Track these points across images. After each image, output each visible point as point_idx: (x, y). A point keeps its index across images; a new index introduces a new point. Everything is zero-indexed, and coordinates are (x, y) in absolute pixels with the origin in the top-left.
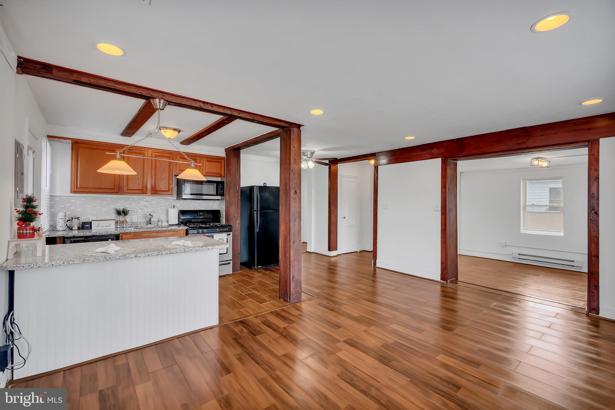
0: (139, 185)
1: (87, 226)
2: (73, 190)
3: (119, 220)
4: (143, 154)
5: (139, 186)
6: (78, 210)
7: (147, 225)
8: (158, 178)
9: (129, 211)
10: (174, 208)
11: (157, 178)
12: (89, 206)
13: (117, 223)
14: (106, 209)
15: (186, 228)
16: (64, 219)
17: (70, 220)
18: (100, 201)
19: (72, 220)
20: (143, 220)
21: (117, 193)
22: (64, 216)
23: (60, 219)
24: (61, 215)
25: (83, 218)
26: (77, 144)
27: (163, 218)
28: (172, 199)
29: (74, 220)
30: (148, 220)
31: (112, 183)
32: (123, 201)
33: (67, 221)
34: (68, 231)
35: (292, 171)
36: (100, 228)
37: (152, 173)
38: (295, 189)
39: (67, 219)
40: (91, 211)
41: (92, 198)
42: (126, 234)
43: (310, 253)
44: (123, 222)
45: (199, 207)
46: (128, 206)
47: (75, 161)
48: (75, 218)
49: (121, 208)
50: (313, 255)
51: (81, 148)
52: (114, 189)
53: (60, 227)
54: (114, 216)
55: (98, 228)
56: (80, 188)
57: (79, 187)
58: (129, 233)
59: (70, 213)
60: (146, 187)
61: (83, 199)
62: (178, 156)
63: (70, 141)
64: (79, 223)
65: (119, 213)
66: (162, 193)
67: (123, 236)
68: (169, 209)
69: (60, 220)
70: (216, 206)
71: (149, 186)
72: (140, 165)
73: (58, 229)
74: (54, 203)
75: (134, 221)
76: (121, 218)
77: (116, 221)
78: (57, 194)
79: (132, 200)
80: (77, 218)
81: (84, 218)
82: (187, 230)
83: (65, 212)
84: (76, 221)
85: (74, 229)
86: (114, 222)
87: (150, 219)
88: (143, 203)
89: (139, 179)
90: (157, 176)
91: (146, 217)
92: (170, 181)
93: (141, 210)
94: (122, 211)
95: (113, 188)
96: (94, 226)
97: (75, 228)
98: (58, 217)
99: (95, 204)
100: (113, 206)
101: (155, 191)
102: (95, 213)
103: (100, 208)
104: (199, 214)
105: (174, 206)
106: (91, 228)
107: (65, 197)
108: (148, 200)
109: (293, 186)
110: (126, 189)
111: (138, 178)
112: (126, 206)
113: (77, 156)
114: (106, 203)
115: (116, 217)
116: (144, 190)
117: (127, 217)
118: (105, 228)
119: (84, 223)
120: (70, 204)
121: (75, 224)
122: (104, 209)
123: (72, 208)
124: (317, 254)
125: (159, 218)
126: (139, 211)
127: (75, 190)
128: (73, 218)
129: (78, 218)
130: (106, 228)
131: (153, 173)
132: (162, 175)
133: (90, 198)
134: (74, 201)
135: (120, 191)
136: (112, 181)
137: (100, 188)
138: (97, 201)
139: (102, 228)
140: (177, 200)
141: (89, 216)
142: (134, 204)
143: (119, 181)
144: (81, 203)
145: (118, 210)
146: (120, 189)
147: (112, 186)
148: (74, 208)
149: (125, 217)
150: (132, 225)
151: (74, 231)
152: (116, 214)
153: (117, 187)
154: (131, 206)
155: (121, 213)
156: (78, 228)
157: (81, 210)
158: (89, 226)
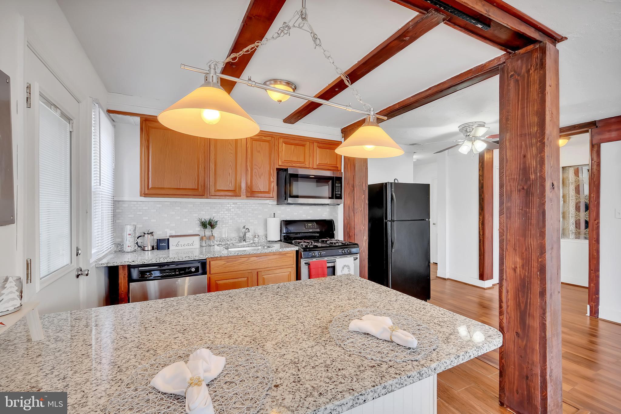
0: (230, 183)
1: (163, 244)
2: (143, 192)
3: (205, 236)
5: (231, 186)
6: (153, 221)
7: (240, 242)
8: (255, 172)
9: (216, 222)
10: (274, 217)
11: (253, 174)
12: (166, 215)
13: (202, 239)
14: (187, 220)
15: (297, 248)
16: (134, 235)
17: (141, 236)
18: (179, 208)
19: (144, 236)
20: (234, 235)
21: (202, 195)
22: (133, 231)
23: (127, 234)
24: (129, 229)
25: (158, 233)
26: (147, 122)
27: (261, 232)
28: (270, 204)
29: (146, 236)
30: (242, 235)
31: (195, 180)
32: (209, 208)
33: (138, 238)
34: (140, 252)
35: (548, 139)
36: (180, 248)
37: (246, 166)
38: (552, 179)
39: (137, 235)
40: (169, 223)
41: (169, 203)
42: (215, 259)
43: (444, 279)
44: (209, 238)
45: (305, 216)
46: (216, 215)
47: (145, 147)
48: (148, 233)
49: (206, 217)
50: (448, 283)
51: (153, 128)
52: (197, 189)
53: (129, 246)
54: (198, 229)
55: (177, 248)
56: (152, 188)
58: (220, 259)
59: (141, 226)
60: (240, 187)
61: (158, 206)
62: (281, 140)
63: (138, 119)
64: (154, 240)
65: (204, 225)
66: (260, 195)
67: (212, 262)
68: (268, 219)
69: (128, 236)
70: (326, 213)
71: (243, 186)
72: (232, 153)
73: (126, 251)
74: (121, 211)
75: (223, 236)
76: (208, 232)
77: (201, 236)
78: (126, 198)
79: (220, 206)
80: (150, 233)
81: (161, 232)
82: (297, 252)
83: (135, 224)
84: (149, 237)
85: (146, 248)
86: (197, 239)
87: (245, 235)
88: (234, 210)
89: (231, 174)
90: (254, 170)
91: (238, 230)
92: (271, 177)
93: (232, 221)
94: (208, 222)
96: (173, 245)
97: (148, 248)
98: (125, 232)
99: (174, 213)
100: (197, 215)
101: (252, 193)
102: (174, 225)
103: (179, 218)
104: (308, 226)
105: (274, 214)
106: (168, 249)
108: (240, 206)
109: (549, 173)
110: (213, 190)
111: (229, 174)
112: (214, 215)
113: (148, 141)
114: (187, 210)
116: (237, 192)
117: (214, 230)
118: (186, 247)
119: (159, 241)
120: (141, 213)
121: (149, 242)
122: (185, 220)
123: (144, 218)
124: (454, 282)
125: (255, 233)
126: (229, 221)
127: (146, 193)
128: (145, 233)
129: (152, 233)
130: (188, 247)
131: (248, 166)
132: (260, 168)
133: (166, 203)
134: (147, 208)
135: (206, 193)
136: (195, 178)
137: (179, 189)
138: (176, 208)
139: (183, 247)
140: (278, 205)
141: (166, 230)
142: (223, 212)
143: (204, 177)
144: (155, 210)
145: (203, 220)
146: (206, 190)
147: (195, 185)
148: (147, 218)
149: (212, 231)
150: (221, 242)
151: (146, 252)
152: (201, 227)
153: (201, 187)
154: (219, 214)
155: (207, 225)
156: (151, 248)
157: (155, 221)
158: (165, 244)
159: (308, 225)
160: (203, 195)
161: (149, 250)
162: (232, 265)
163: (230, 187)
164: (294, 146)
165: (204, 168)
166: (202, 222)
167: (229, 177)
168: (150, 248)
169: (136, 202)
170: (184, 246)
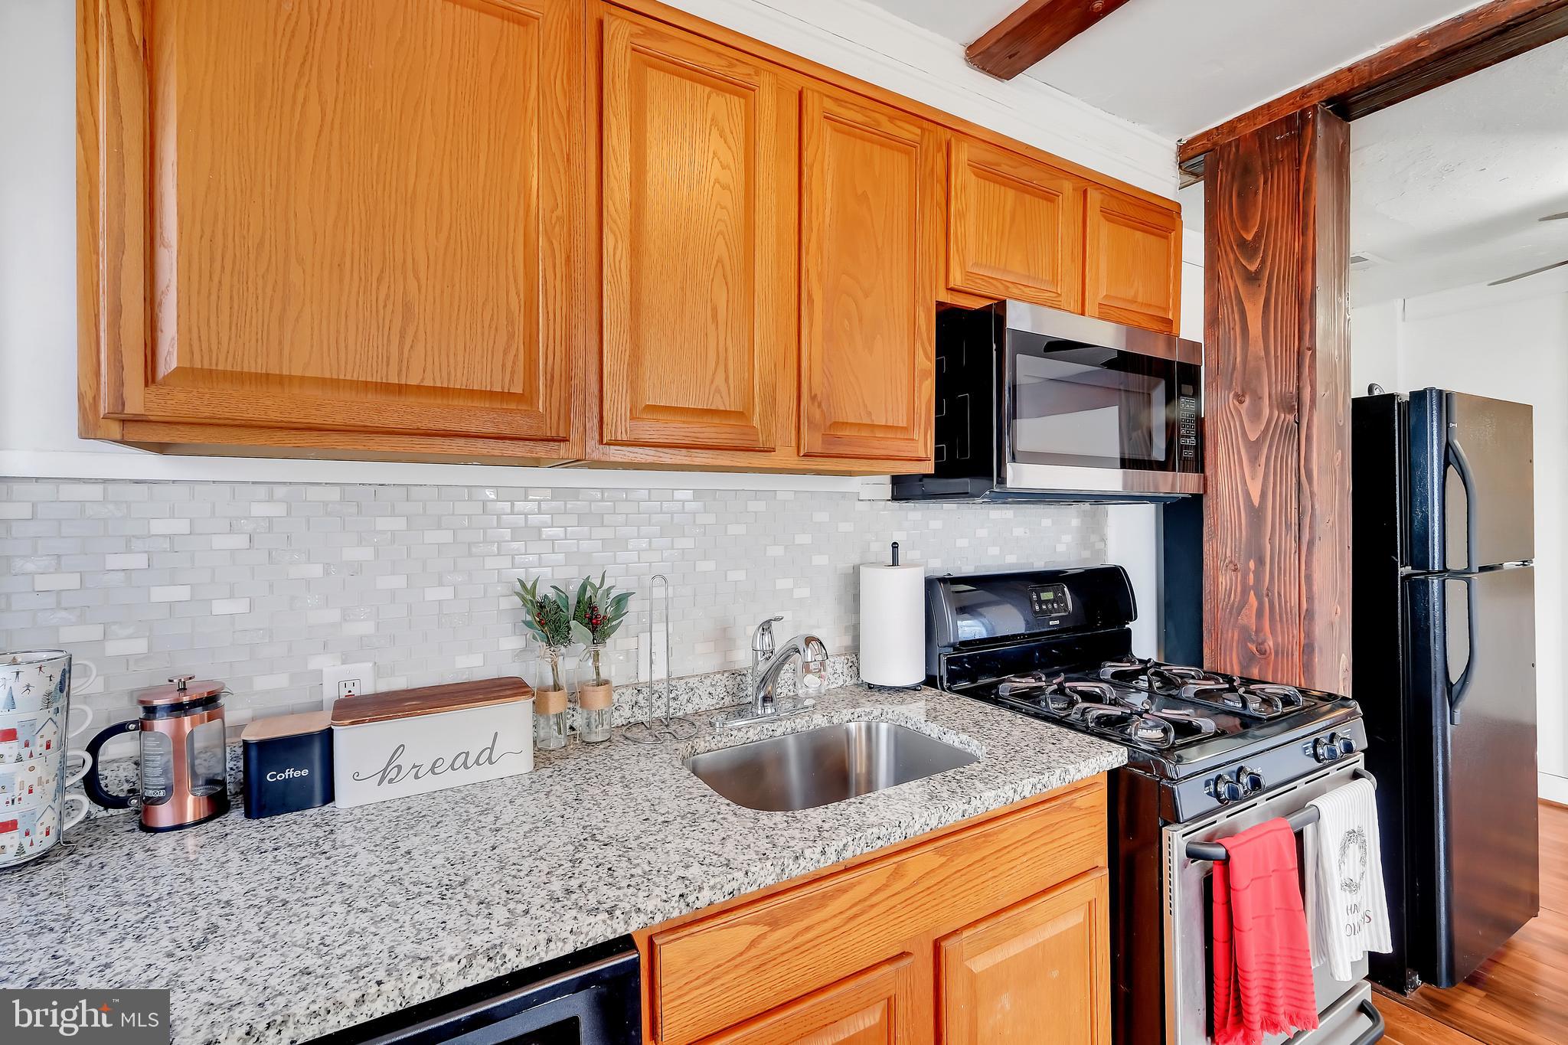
0: (721, 369)
1: (290, 773)
2: (103, 406)
3: (557, 687)
4: (744, 97)
6: (221, 607)
8: (848, 316)
9: (621, 601)
10: (895, 564)
11: (837, 323)
12: (317, 570)
14: (447, 593)
18: (398, 523)
21: (552, 438)
25: (262, 683)
29: (163, 724)
31: (511, 336)
36: (407, 787)
37: (801, 275)
40: (333, 615)
41: (334, 494)
52: (526, 399)
55: (389, 792)
56: (185, 373)
57: (174, 365)
61: (260, 510)
62: (962, 152)
64: (222, 746)
68: (863, 570)
80: (194, 704)
81: (278, 681)
84: (189, 730)
85: (165, 813)
86: (515, 710)
92: (920, 350)
94: (573, 601)
95: (518, 389)
96: (356, 777)
97: (181, 809)
99: (365, 554)
100: (506, 562)
101: (830, 433)
102: (366, 628)
103: (398, 582)
104: (1041, 602)
105: (895, 546)
106: (329, 796)
107: (96, 492)
110: (624, 407)
111: (715, 310)
115: (525, 649)
116: (756, 422)
117: (617, 645)
118: (450, 780)
119: (261, 753)
120: (138, 561)
122: (433, 594)
123: (161, 594)
128: (153, 709)
131: (813, 278)
133: (313, 494)
134: (181, 526)
135: (576, 422)
136: (510, 322)
137: (401, 389)
138: (384, 524)
139: (429, 783)
140: (896, 504)
141: (315, 663)
142: (644, 544)
143: (568, 320)
144: (240, 541)
145: (544, 591)
146: (576, 403)
147: (509, 364)
148: (182, 593)
149: (597, 654)
150: (641, 707)
151: (165, 844)
152: (530, 632)
153: (549, 385)
154: (622, 556)
155: (573, 623)
156: (204, 802)
157: (239, 606)
158: (305, 772)
159: (1039, 597)
160: (562, 434)
161: (190, 818)
162: (800, 940)
163: (718, 391)
164: (1013, 191)
165: (568, 258)
166: (542, 606)
167: (711, 327)
168: (192, 806)
169: (100, 488)
170: (432, 770)
